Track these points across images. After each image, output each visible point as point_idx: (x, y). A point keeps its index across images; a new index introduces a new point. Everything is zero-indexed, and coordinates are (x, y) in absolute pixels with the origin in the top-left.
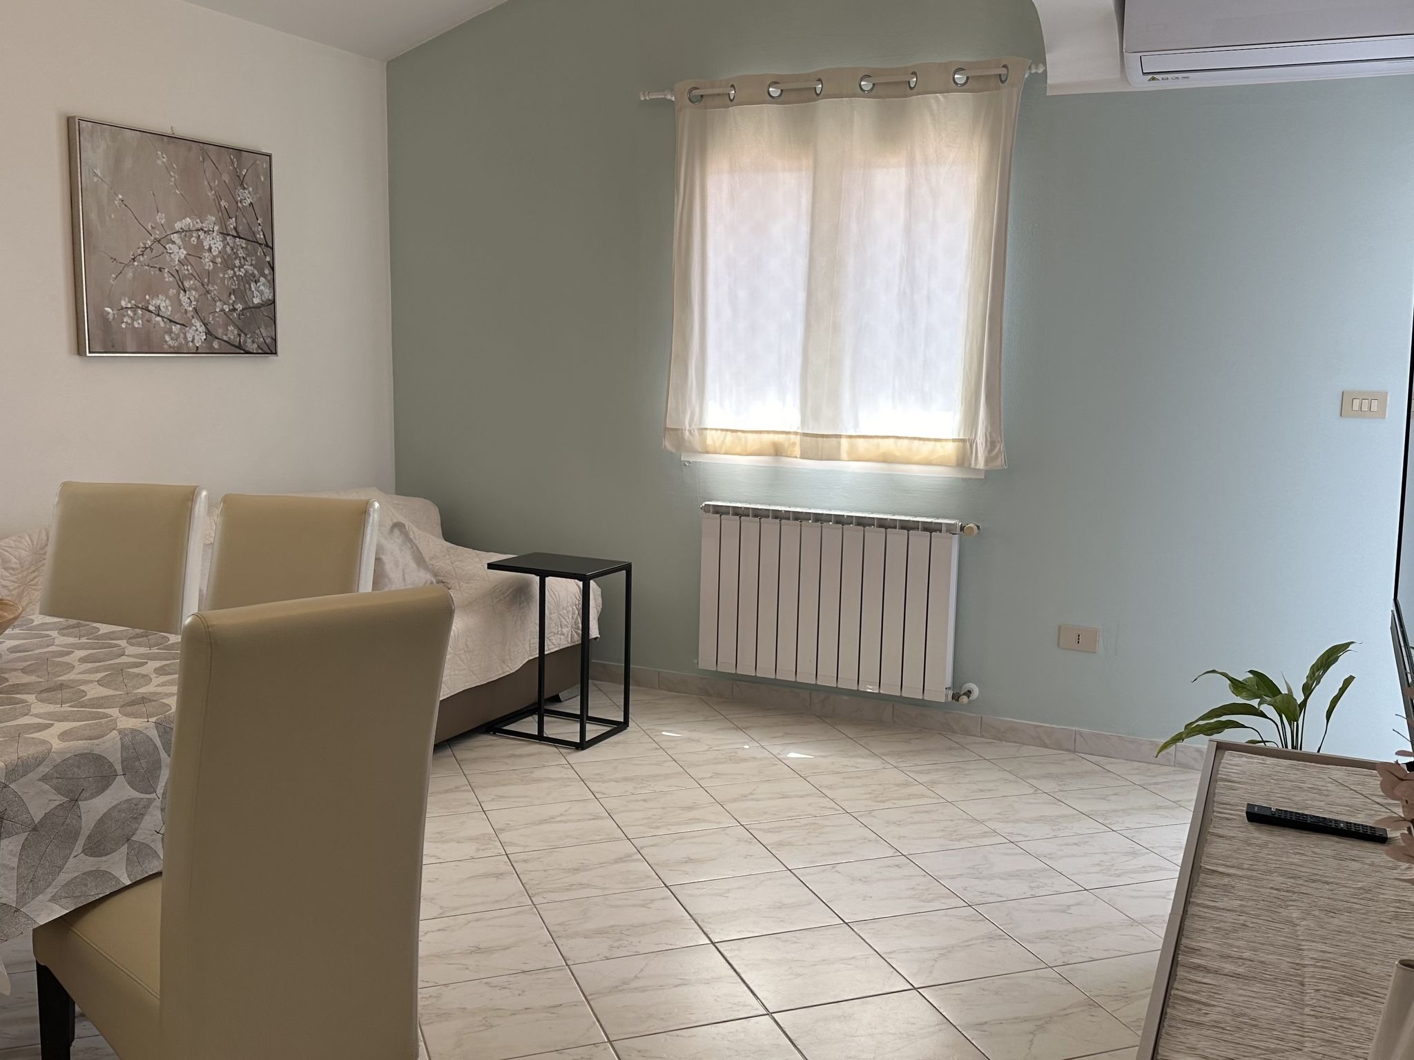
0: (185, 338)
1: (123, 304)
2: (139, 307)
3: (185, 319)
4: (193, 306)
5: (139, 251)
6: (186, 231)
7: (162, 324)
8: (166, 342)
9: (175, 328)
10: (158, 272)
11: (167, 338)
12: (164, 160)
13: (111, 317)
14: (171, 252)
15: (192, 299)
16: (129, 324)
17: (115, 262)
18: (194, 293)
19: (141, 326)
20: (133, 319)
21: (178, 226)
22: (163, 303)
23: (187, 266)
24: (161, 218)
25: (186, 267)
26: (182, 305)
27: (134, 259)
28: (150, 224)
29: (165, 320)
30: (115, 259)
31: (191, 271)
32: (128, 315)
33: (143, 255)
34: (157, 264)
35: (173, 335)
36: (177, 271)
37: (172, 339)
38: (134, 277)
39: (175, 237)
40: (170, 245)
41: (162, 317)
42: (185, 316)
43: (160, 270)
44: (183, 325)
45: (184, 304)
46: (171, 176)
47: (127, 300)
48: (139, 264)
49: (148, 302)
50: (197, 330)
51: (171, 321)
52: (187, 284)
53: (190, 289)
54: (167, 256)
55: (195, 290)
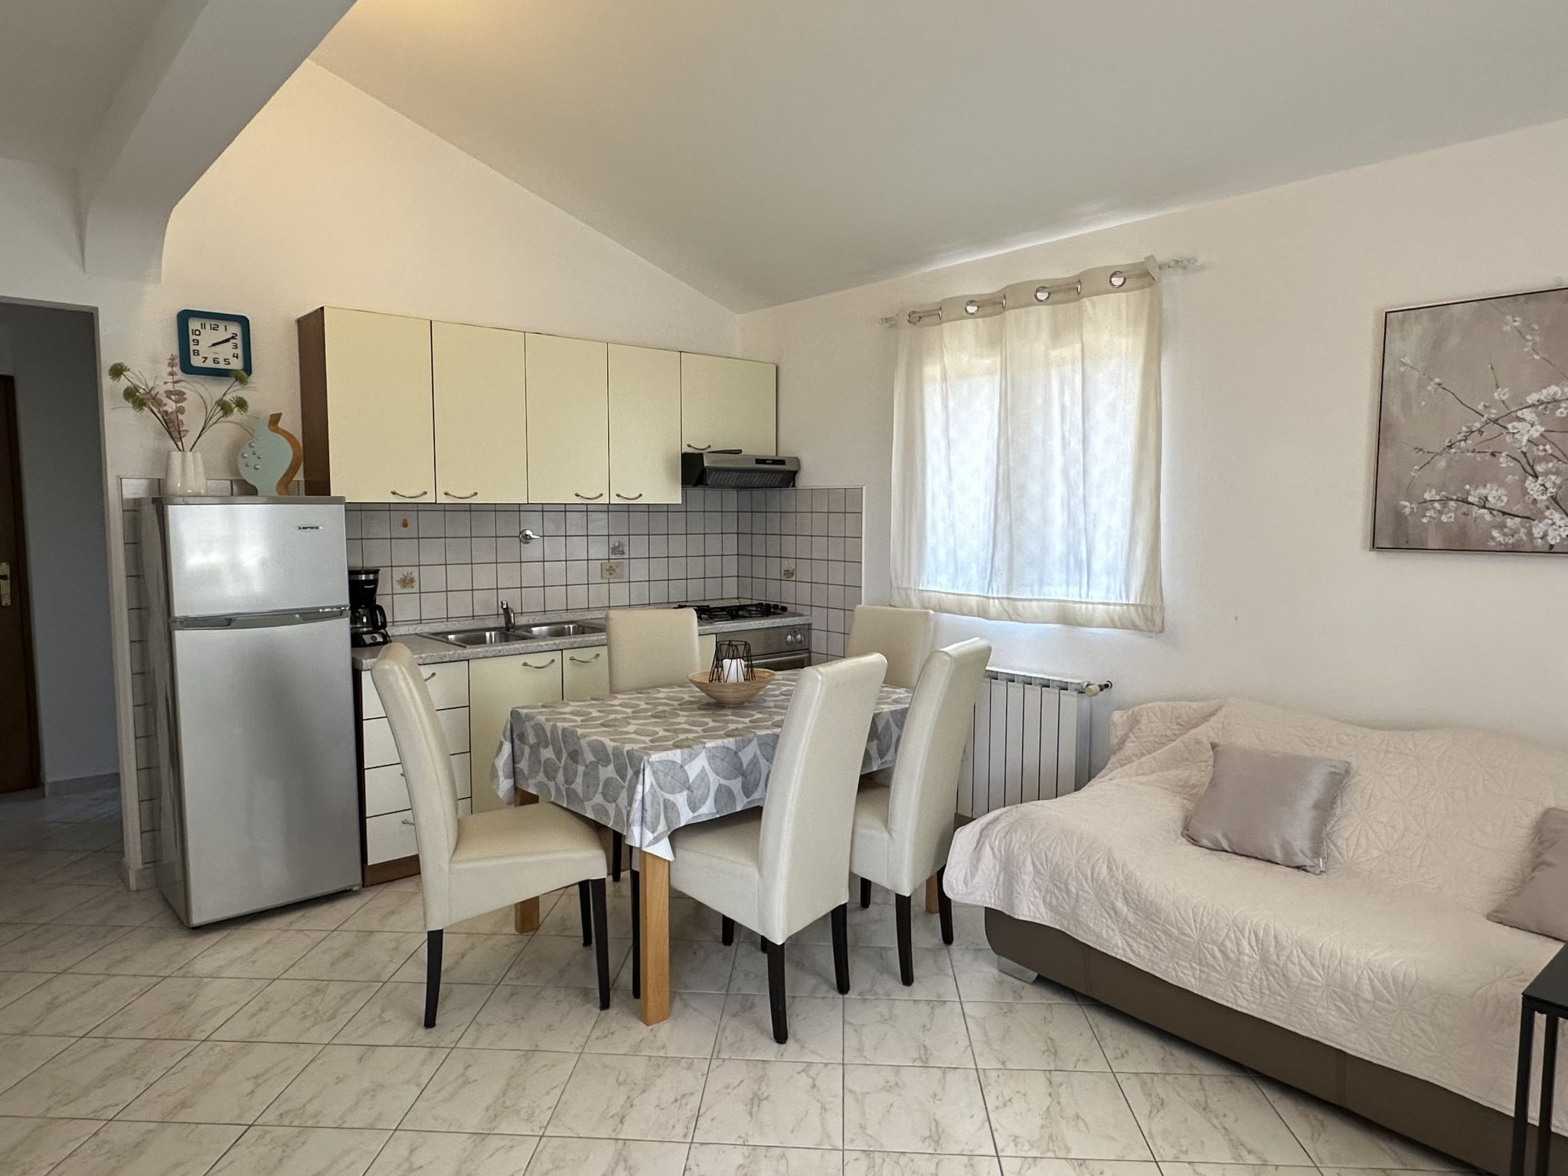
0: (1530, 534)
1: (1427, 496)
2: (1452, 500)
3: (1532, 510)
4: (1549, 495)
5: (1459, 437)
6: (1548, 403)
7: (1488, 517)
8: (1493, 538)
9: (1510, 522)
10: (1488, 457)
11: (1495, 533)
12: (1516, 324)
13: (1407, 511)
14: (1515, 431)
15: (1548, 485)
16: (1434, 518)
17: (1421, 452)
18: (1553, 478)
19: (1452, 520)
20: (1440, 513)
21: (1533, 398)
22: (1495, 495)
23: (1545, 445)
24: (1502, 394)
25: (1541, 447)
26: (1528, 493)
27: (1450, 447)
28: (1482, 404)
29: (1495, 513)
30: (1421, 450)
31: (1550, 452)
32: (1434, 508)
33: (1465, 440)
34: (1489, 448)
35: (1506, 530)
36: (1524, 454)
37: (1505, 535)
38: (1449, 466)
39: (1527, 414)
40: (1515, 423)
41: (1488, 509)
42: (1532, 507)
43: (1493, 454)
44: (1528, 518)
45: (1531, 492)
46: (1528, 341)
47: (1434, 492)
48: (1458, 451)
49: (1468, 493)
50: (1553, 524)
51: (1504, 513)
52: (1539, 468)
53: (1546, 474)
54: (1508, 438)
55: (1557, 473)
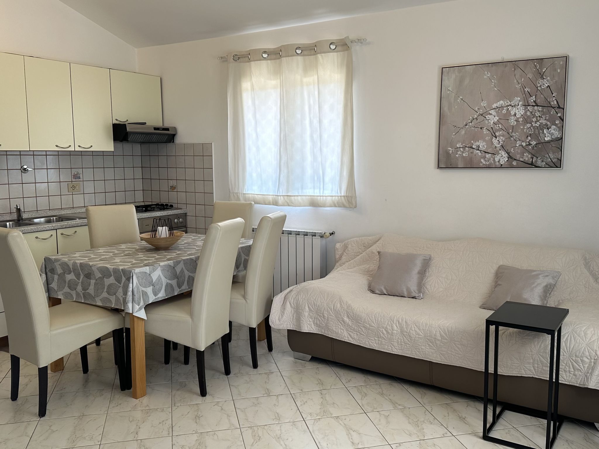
0: (494, 160)
1: (458, 146)
2: (467, 147)
3: (495, 151)
4: (500, 144)
5: (469, 121)
6: (500, 108)
7: (480, 154)
8: (482, 162)
9: (488, 156)
10: (479, 129)
11: (482, 160)
12: (489, 75)
13: (451, 152)
14: (489, 119)
15: (500, 140)
16: (461, 155)
17: (455, 127)
18: (502, 138)
19: (467, 155)
20: (463, 152)
21: (494, 106)
22: (482, 145)
23: (499, 125)
24: (484, 104)
25: (498, 126)
26: (494, 144)
27: (466, 125)
28: (477, 108)
29: (482, 152)
30: (455, 126)
31: (501, 127)
32: (460, 151)
33: (471, 123)
34: (480, 126)
35: (486, 159)
36: (492, 128)
37: (485, 161)
38: (465, 133)
39: (492, 112)
40: (488, 116)
41: (480, 150)
42: (495, 149)
43: (481, 128)
44: (493, 154)
45: (495, 144)
46: (492, 82)
47: (460, 144)
48: (469, 127)
49: (473, 144)
50: (502, 156)
51: (485, 152)
52: (497, 134)
53: (499, 136)
54: (486, 122)
55: (503, 136)
